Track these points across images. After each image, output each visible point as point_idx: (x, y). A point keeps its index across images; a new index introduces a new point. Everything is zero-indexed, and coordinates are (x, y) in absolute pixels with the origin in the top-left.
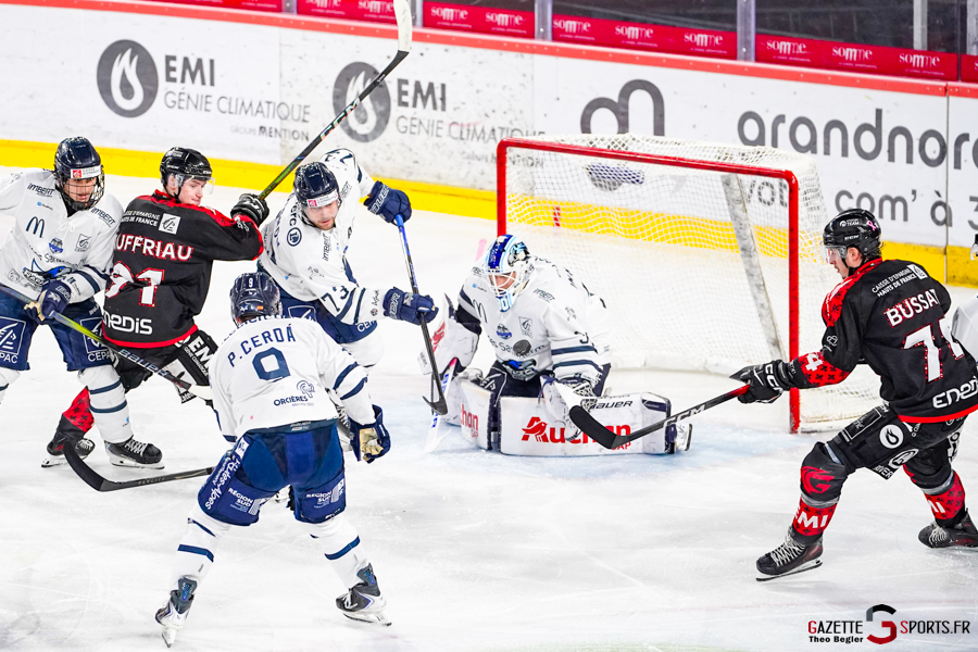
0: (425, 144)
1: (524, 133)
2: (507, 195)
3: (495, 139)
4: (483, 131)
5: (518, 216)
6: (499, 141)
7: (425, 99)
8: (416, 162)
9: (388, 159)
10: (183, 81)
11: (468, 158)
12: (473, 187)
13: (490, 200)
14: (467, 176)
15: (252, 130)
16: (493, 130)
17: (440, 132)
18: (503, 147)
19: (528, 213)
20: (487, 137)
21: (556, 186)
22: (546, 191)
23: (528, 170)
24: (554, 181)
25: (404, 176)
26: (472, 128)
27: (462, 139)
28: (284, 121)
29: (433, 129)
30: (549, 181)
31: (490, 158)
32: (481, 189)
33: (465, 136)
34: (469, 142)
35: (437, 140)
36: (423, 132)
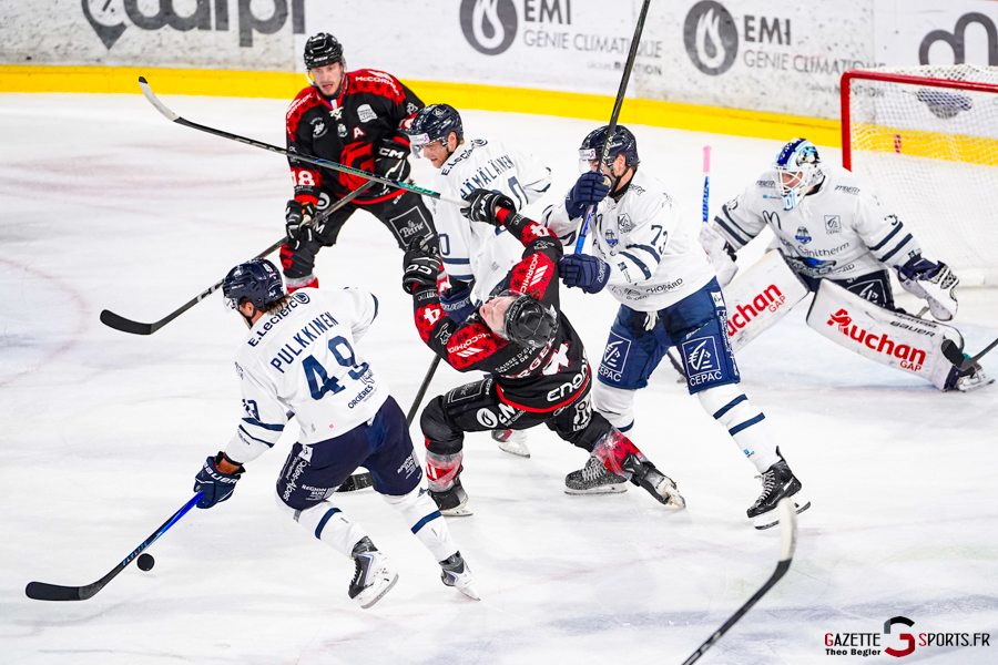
0: (772, 77)
1: (865, 64)
2: (851, 124)
3: (838, 71)
4: (826, 63)
5: (861, 144)
6: (842, 74)
7: (770, 35)
8: (763, 93)
9: (737, 91)
10: (541, 20)
11: (813, 88)
12: (818, 117)
13: (835, 129)
14: (811, 106)
15: (607, 66)
16: (836, 63)
17: (786, 65)
18: (846, 79)
19: (869, 142)
20: (830, 69)
21: (897, 115)
22: (888, 121)
23: (870, 100)
24: (895, 110)
25: (752, 107)
26: (815, 61)
27: (806, 71)
29: (779, 62)
30: (890, 110)
31: (833, 89)
32: (826, 118)
33: (809, 68)
34: (813, 74)
35: (782, 72)
36: (769, 66)
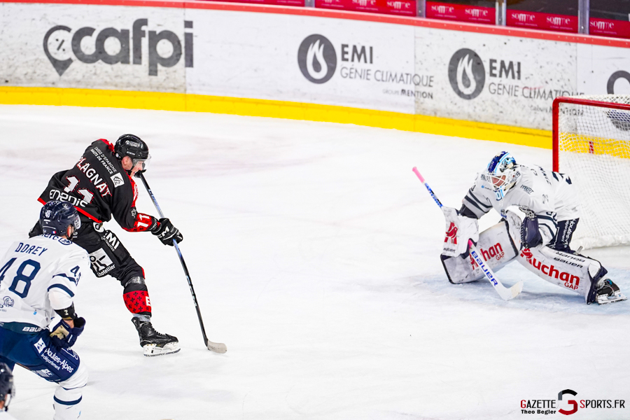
0: (507, 101)
1: (571, 94)
2: (559, 133)
3: (552, 98)
4: (544, 92)
5: (565, 147)
6: (554, 98)
7: (507, 73)
8: (501, 112)
9: (483, 110)
10: (353, 60)
11: (535, 109)
12: (538, 128)
13: (549, 137)
14: (534, 121)
15: (397, 92)
16: (551, 92)
17: (517, 93)
18: (556, 103)
19: (571, 145)
20: (547, 96)
21: (590, 129)
22: (583, 131)
23: (573, 117)
24: (589, 125)
25: (493, 121)
26: (537, 91)
27: (531, 97)
28: (417, 86)
29: (512, 91)
30: (585, 125)
31: (548, 110)
32: (543, 129)
33: (532, 95)
34: (535, 100)
35: (514, 98)
36: (506, 93)
